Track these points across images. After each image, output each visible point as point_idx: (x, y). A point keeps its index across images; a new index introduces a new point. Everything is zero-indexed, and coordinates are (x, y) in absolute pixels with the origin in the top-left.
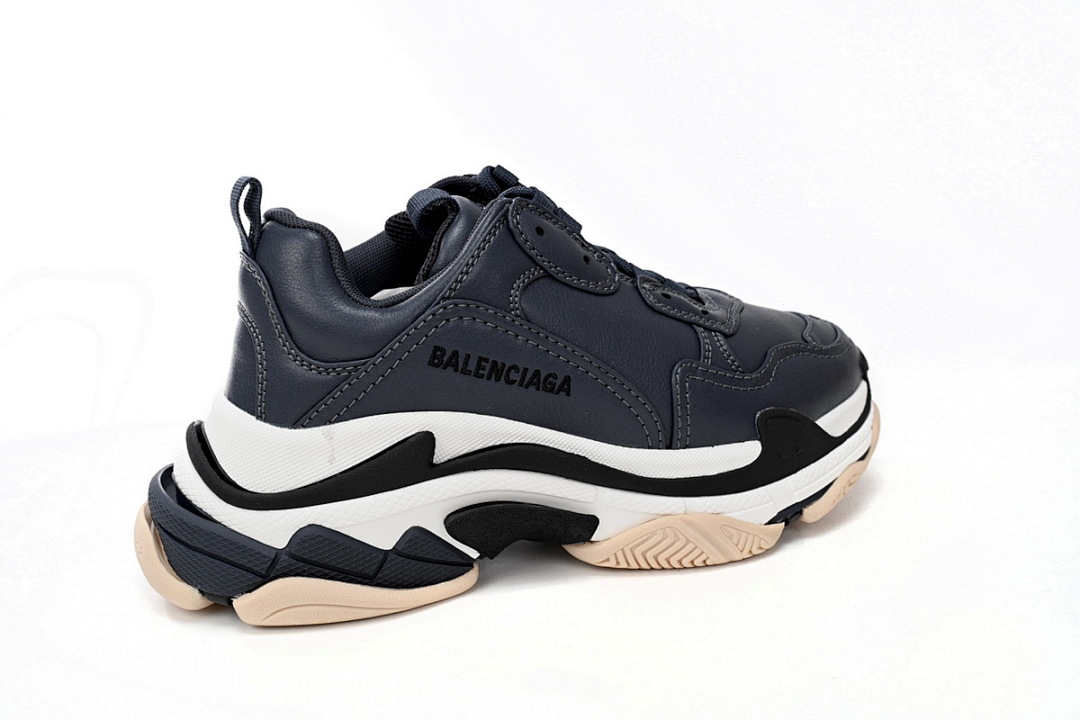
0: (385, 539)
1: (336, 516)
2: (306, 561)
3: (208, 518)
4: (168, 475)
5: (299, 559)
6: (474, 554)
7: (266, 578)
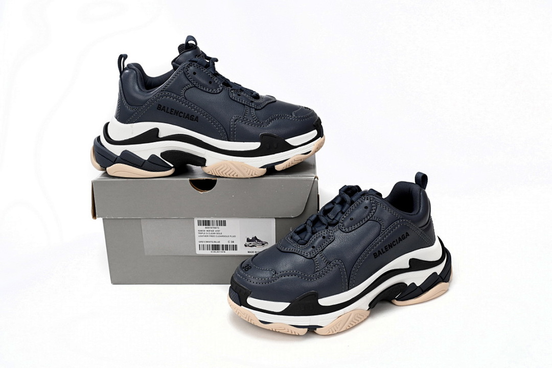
0: (145, 157)
1: (132, 148)
2: (124, 160)
3: (103, 146)
4: (99, 138)
5: (122, 159)
6: (172, 166)
7: (114, 163)
